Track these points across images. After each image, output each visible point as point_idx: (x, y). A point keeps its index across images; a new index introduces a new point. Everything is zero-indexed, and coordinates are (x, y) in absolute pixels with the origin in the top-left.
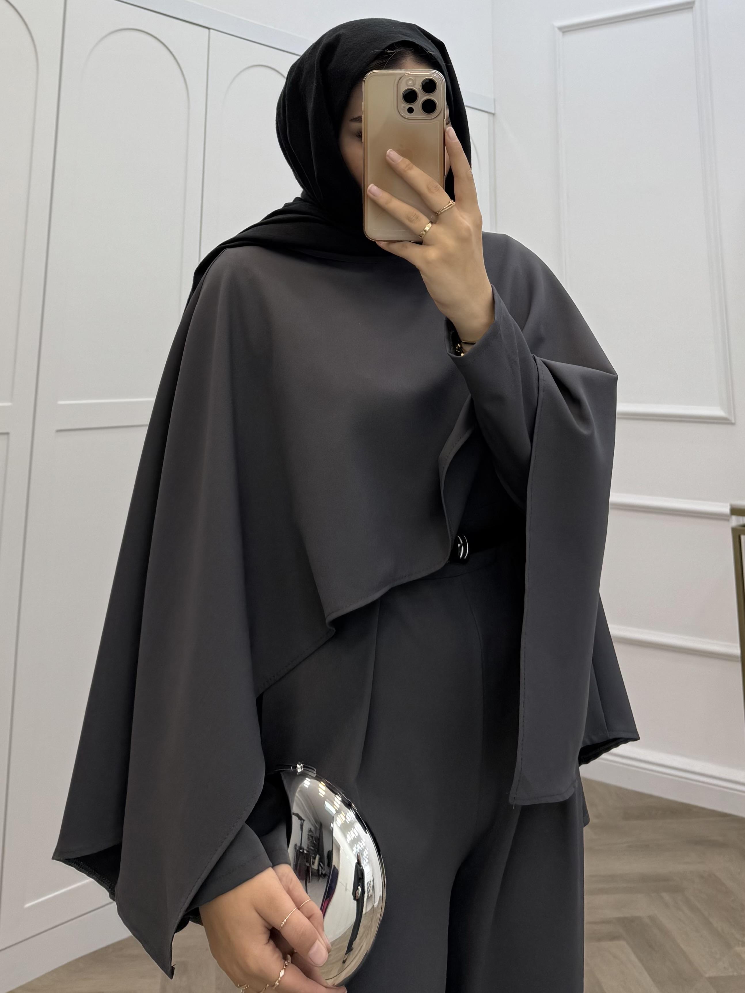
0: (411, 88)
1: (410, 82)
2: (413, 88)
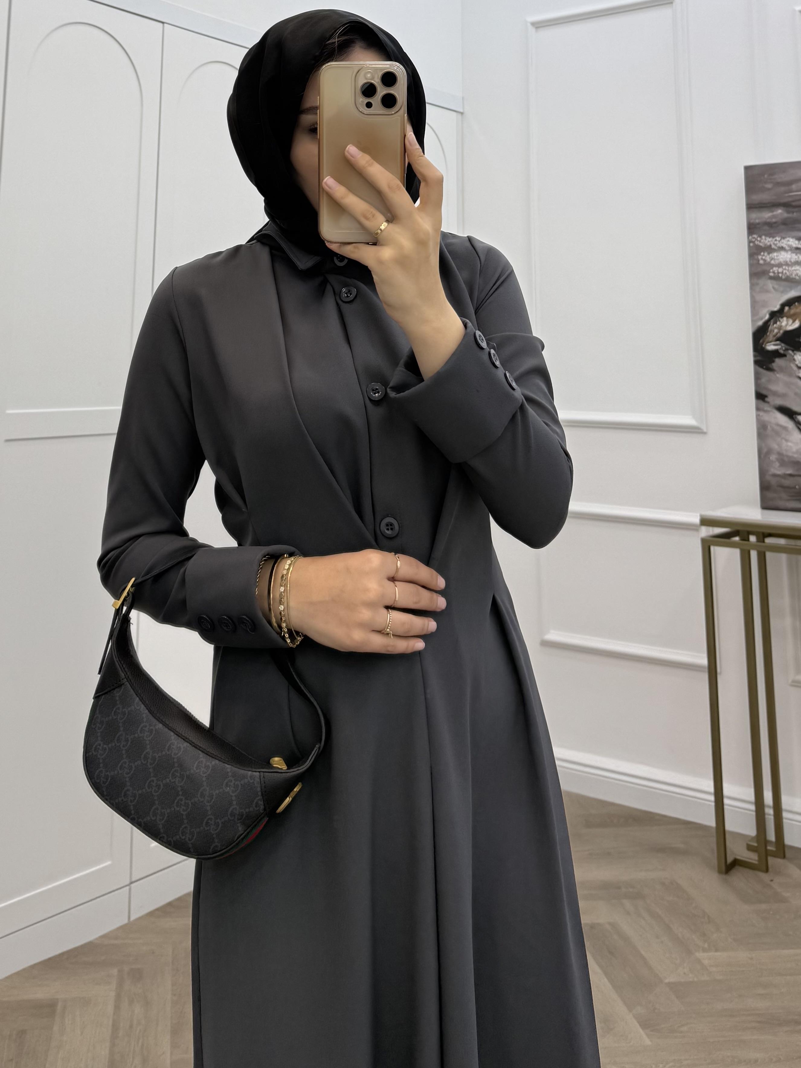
0: (370, 81)
1: (369, 75)
2: (372, 81)
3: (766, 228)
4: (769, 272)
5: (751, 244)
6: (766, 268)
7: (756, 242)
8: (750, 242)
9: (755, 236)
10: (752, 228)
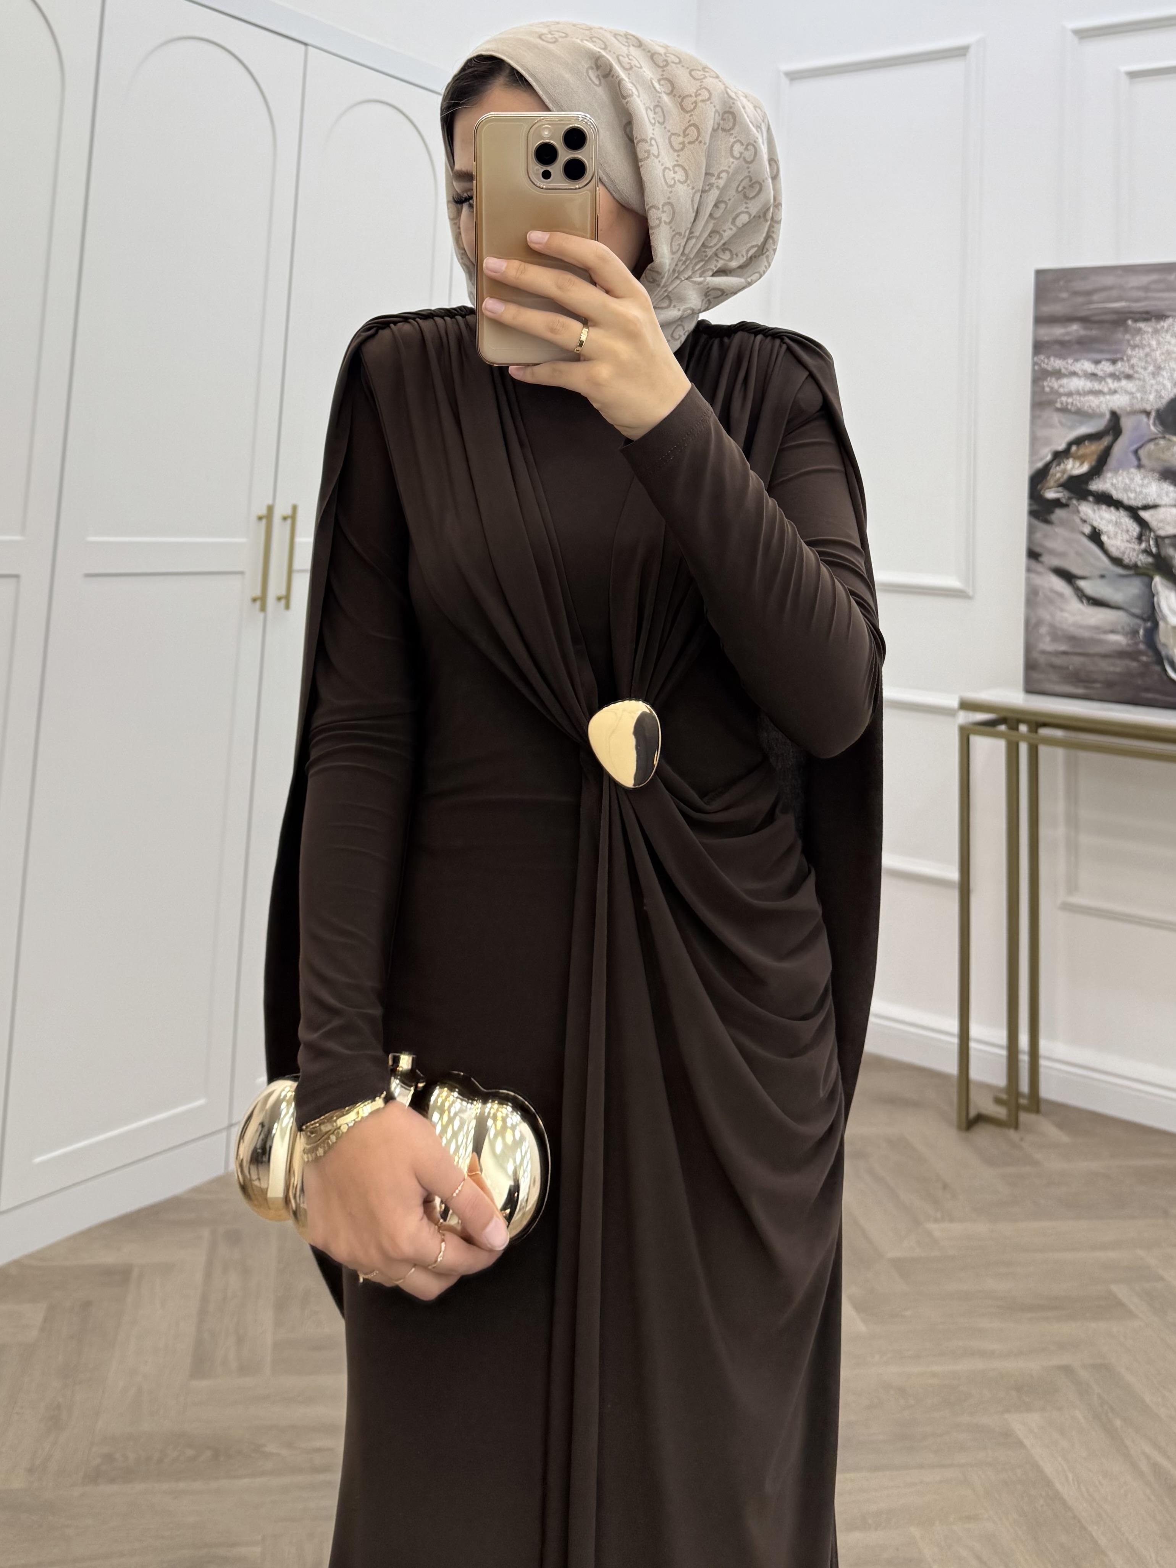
0: (548, 140)
1: (548, 133)
2: (551, 141)
3: (1057, 347)
4: (1056, 402)
5: (1036, 367)
6: (1052, 397)
7: (1043, 366)
8: (1035, 364)
9: (1042, 357)
10: (1039, 347)
